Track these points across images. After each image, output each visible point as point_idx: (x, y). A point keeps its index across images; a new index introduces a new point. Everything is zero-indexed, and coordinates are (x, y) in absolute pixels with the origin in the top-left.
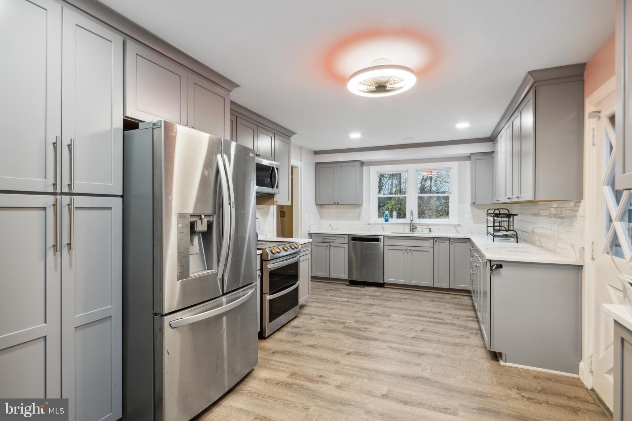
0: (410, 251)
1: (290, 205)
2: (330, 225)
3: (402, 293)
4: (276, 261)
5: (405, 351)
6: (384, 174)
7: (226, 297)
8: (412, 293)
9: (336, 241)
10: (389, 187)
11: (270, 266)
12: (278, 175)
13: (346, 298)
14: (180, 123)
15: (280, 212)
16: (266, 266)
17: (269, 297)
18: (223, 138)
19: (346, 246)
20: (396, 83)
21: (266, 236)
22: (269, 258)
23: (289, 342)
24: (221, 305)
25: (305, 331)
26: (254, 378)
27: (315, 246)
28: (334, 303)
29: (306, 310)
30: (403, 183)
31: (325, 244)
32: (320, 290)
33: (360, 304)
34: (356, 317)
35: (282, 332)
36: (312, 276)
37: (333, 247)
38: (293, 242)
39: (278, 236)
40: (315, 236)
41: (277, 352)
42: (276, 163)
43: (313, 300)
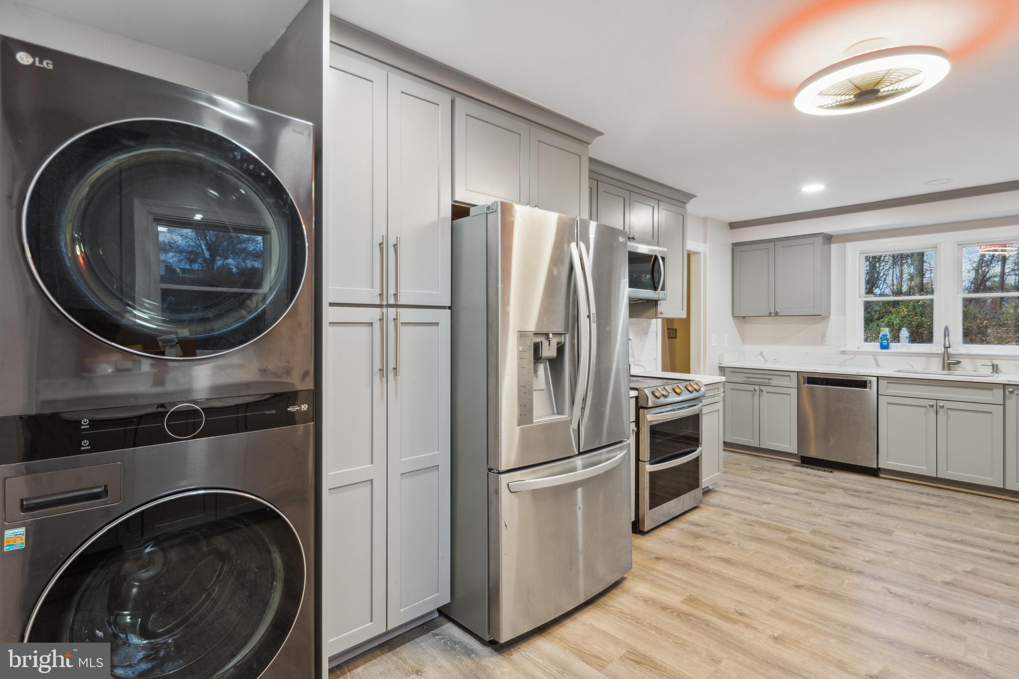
0: (942, 409)
1: (686, 317)
2: (761, 354)
3: (922, 493)
4: (661, 411)
5: (926, 605)
6: (881, 256)
7: (582, 459)
8: (947, 495)
9: (773, 382)
10: (893, 280)
11: (651, 417)
12: (664, 267)
13: (793, 487)
14: (520, 201)
15: (668, 329)
16: (644, 416)
17: (649, 468)
18: (578, 218)
19: (794, 393)
20: (901, 80)
21: (645, 369)
22: (650, 404)
23: (683, 546)
24: (574, 469)
25: (713, 532)
26: (626, 591)
27: (731, 389)
28: (767, 493)
29: (713, 499)
30: (929, 272)
31: (751, 387)
32: (741, 468)
33: (824, 501)
34: (815, 525)
35: (672, 528)
36: (726, 441)
37: (767, 392)
38: (690, 380)
39: (664, 369)
40: (731, 372)
41: (663, 558)
42: (660, 249)
43: (728, 483)
